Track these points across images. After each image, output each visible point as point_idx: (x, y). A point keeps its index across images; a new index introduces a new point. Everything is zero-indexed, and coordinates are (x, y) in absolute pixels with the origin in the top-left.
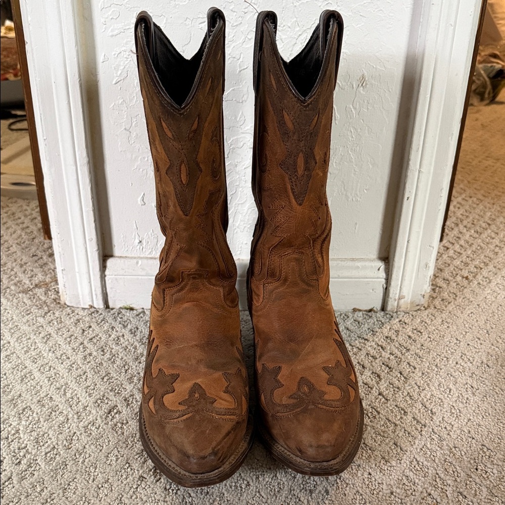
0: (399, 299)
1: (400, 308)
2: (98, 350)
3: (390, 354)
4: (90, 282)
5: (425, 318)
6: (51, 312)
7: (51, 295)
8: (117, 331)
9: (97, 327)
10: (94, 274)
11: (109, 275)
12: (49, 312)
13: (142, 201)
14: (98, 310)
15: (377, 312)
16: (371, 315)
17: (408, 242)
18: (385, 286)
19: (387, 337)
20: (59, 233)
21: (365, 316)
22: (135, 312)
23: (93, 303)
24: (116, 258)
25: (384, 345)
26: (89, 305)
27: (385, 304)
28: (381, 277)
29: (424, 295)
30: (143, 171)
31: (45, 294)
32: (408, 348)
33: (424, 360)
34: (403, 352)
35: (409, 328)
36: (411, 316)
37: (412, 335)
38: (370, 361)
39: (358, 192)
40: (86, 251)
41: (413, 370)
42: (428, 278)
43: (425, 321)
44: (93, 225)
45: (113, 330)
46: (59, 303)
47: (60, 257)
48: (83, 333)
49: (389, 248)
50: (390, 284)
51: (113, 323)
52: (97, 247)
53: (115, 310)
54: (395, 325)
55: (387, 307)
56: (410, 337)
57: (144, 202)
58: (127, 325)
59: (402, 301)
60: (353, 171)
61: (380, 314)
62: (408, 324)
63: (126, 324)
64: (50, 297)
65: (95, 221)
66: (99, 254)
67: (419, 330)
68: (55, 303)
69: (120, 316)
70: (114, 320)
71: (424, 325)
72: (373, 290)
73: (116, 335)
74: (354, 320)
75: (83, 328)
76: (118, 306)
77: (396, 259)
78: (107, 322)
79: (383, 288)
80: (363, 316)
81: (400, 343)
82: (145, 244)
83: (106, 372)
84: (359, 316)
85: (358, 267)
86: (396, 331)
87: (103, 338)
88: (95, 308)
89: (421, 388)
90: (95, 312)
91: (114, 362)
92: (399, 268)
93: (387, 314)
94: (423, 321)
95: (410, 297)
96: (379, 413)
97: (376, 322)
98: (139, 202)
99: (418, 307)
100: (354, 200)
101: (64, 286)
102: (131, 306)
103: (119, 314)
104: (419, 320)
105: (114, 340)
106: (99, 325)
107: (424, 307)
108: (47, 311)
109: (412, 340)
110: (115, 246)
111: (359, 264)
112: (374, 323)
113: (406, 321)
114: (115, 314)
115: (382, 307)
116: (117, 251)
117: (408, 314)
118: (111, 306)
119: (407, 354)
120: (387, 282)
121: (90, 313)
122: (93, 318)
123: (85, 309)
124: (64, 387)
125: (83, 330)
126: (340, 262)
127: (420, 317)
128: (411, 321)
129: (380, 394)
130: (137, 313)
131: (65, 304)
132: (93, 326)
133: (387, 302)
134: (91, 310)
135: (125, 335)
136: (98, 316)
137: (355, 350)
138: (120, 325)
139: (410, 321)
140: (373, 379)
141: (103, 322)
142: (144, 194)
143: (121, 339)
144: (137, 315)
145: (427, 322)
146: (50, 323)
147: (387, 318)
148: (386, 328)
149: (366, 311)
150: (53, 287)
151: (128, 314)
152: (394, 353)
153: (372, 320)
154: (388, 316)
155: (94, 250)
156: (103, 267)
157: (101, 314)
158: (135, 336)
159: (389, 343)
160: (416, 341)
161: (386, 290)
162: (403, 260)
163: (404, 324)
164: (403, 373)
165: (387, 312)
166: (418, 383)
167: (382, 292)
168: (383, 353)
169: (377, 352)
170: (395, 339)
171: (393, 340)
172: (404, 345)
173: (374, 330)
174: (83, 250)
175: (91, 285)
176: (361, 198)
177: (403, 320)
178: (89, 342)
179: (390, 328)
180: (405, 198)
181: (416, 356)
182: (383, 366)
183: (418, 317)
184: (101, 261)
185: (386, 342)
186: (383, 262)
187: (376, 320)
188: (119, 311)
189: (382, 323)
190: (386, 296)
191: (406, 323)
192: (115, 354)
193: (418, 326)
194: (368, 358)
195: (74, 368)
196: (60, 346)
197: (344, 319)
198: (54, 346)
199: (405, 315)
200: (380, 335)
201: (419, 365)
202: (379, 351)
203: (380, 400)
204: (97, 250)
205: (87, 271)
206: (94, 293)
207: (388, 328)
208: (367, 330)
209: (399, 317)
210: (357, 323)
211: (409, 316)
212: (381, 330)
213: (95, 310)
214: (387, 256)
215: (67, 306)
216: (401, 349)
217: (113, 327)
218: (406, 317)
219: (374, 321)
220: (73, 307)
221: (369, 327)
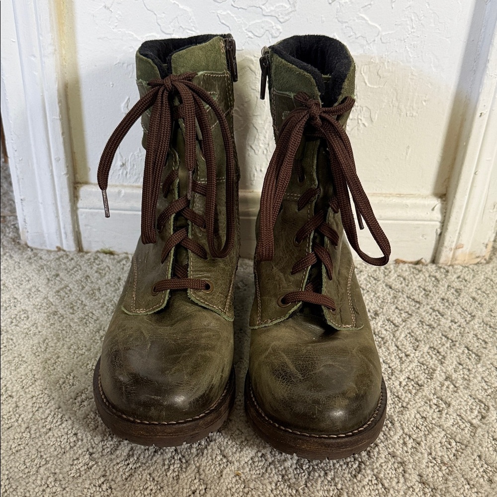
0: (457, 248)
1: (456, 260)
2: (65, 307)
3: (452, 321)
4: (57, 216)
5: (490, 273)
6: (7, 254)
7: (9, 233)
8: (92, 282)
9: (67, 275)
10: (62, 207)
11: (83, 208)
13: (126, 108)
14: (68, 253)
15: (427, 265)
16: (420, 269)
17: (475, 173)
18: (439, 231)
19: (443, 299)
20: (16, 151)
21: (412, 270)
22: (116, 257)
23: (62, 244)
24: (92, 186)
25: (441, 310)
26: (57, 247)
27: (437, 255)
28: (436, 219)
29: (487, 245)
30: (127, 66)
32: (473, 314)
34: (468, 319)
35: (472, 288)
36: (471, 271)
37: (477, 297)
38: (425, 331)
39: (415, 105)
40: (52, 175)
41: (484, 346)
42: (494, 223)
43: (490, 278)
44: (61, 139)
45: (87, 281)
46: (19, 243)
47: (18, 182)
48: (48, 283)
49: (449, 182)
50: (447, 229)
51: (88, 269)
52: (66, 169)
53: (89, 254)
54: (454, 283)
55: (439, 258)
56: (474, 299)
58: (105, 274)
59: (459, 251)
60: (410, 74)
61: (431, 268)
62: (470, 282)
63: (104, 272)
64: (7, 235)
65: (63, 134)
66: (69, 179)
67: (483, 290)
68: (13, 243)
69: (97, 262)
70: (90, 266)
71: (490, 283)
72: (423, 236)
73: (90, 287)
74: (398, 276)
75: (48, 277)
76: (95, 247)
77: (459, 196)
78: (81, 269)
79: (437, 234)
80: (410, 270)
81: (463, 307)
82: (129, 168)
83: (75, 337)
84: (404, 269)
85: (407, 206)
86: (456, 291)
87: (74, 291)
88: (64, 251)
90: (65, 256)
91: (86, 323)
92: (461, 208)
93: (440, 268)
94: (487, 278)
95: (469, 247)
96: (449, 405)
97: (428, 278)
98: (122, 111)
99: (478, 260)
100: (408, 115)
101: (25, 222)
102: (112, 250)
103: (95, 259)
104: (483, 277)
105: (88, 293)
106: (70, 274)
107: (485, 260)
109: (477, 303)
110: (90, 169)
111: (408, 201)
112: (425, 280)
113: (466, 278)
114: (90, 259)
115: (432, 258)
116: (92, 177)
117: (467, 269)
118: (85, 249)
119: (472, 323)
120: (443, 226)
121: (57, 257)
122: (61, 264)
123: (51, 252)
124: (16, 359)
126: (383, 199)
127: (483, 273)
128: (473, 278)
129: (447, 379)
130: (119, 259)
131: (26, 244)
132: (61, 274)
133: (440, 252)
134: (58, 253)
135: (101, 289)
136: (68, 261)
137: (403, 315)
138: (96, 274)
139: (471, 277)
140: (434, 356)
141: (75, 269)
142: (129, 99)
143: (97, 293)
144: (119, 262)
145: (494, 279)
147: (441, 272)
148: (443, 286)
149: (411, 263)
150: (12, 223)
151: (107, 260)
152: (456, 321)
153: (423, 276)
154: (442, 270)
155: (63, 173)
156: (75, 197)
157: (72, 259)
159: (447, 306)
160: (482, 304)
161: (441, 236)
162: (467, 197)
163: (464, 281)
164: (471, 348)
165: (440, 265)
167: (435, 239)
168: (443, 320)
169: (434, 319)
170: (454, 303)
171: (453, 304)
172: (468, 310)
173: (426, 288)
174: (48, 175)
175: (59, 221)
176: (417, 113)
177: (462, 276)
178: (54, 294)
179: (449, 286)
180: (478, 114)
181: (485, 325)
182: (444, 338)
183: (481, 273)
184: (72, 189)
185: (444, 305)
186: (439, 200)
187: (427, 275)
188: (96, 256)
189: (436, 279)
190: (440, 245)
191: (466, 281)
192: (88, 313)
193: (482, 285)
194: (423, 328)
195: (31, 332)
196: (16, 301)
197: (384, 274)
198: (7, 300)
199: (463, 269)
200: (435, 295)
201: (491, 337)
202: (436, 318)
203: (448, 387)
204: (67, 174)
205: (54, 202)
206: (63, 231)
207: (446, 286)
208: (417, 288)
209: (456, 272)
210: (402, 279)
211: (468, 270)
212: (436, 290)
213: (64, 253)
214: (445, 193)
215: (28, 247)
216: (464, 315)
217: (88, 276)
218: (465, 273)
219: (425, 276)
220: (36, 249)
221: (419, 285)
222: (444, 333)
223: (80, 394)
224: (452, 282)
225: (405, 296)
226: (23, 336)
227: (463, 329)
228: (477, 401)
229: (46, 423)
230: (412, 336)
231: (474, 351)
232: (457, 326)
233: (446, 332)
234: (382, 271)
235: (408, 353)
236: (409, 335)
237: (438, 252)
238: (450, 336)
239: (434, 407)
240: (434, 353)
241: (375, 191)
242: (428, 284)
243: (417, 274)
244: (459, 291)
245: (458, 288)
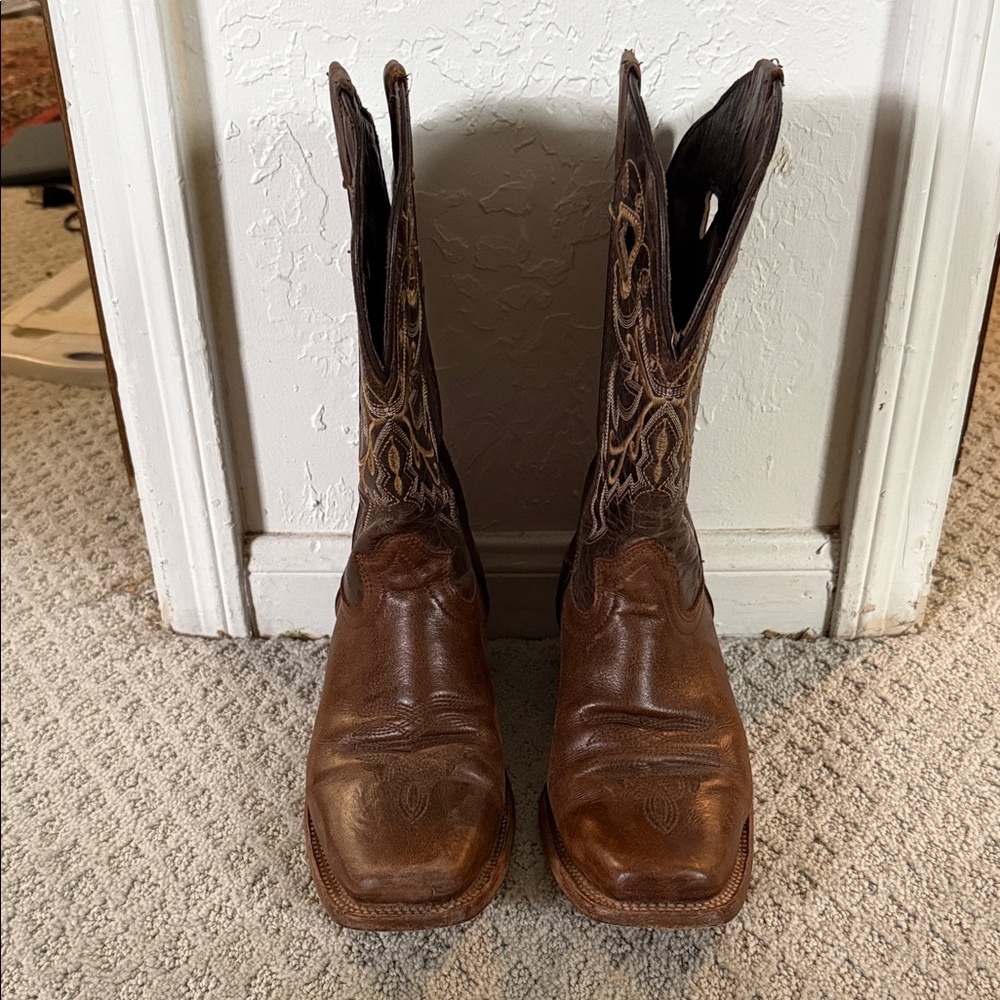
0: (863, 612)
1: (864, 629)
2: (233, 737)
3: (842, 741)
4: (218, 586)
5: (918, 653)
6: (142, 648)
7: (143, 610)
8: (273, 692)
9: (233, 682)
10: (225, 571)
11: (257, 571)
12: (138, 648)
13: (319, 422)
14: (236, 642)
15: (814, 640)
16: (802, 649)
17: (881, 495)
18: (831, 586)
19: (832, 702)
20: (152, 491)
21: (789, 649)
22: (311, 644)
23: (226, 627)
24: (270, 537)
25: (824, 723)
26: (218, 632)
27: (832, 624)
28: (824, 567)
29: (916, 603)
30: (319, 360)
31: (131, 608)
32: (880, 728)
33: (914, 756)
34: (869, 737)
35: (885, 679)
36: (887, 650)
37: (890, 697)
38: (796, 758)
39: (773, 394)
40: (209, 525)
42: (926, 567)
43: (918, 661)
44: (221, 474)
45: (265, 689)
46: (159, 627)
47: (156, 536)
48: (205, 696)
49: (841, 507)
50: (843, 582)
51: (266, 672)
52: (230, 516)
53: (269, 642)
54: (856, 671)
55: (836, 628)
56: (884, 700)
57: (323, 423)
58: (294, 675)
59: (868, 617)
60: (762, 349)
61: (821, 646)
62: (882, 670)
63: (292, 674)
64: (140, 613)
65: (224, 466)
66: (234, 531)
67: (904, 683)
68: (150, 627)
69: (280, 655)
70: (268, 665)
71: (916, 671)
72: (805, 594)
73: (270, 701)
74: (766, 661)
75: (205, 685)
76: (277, 630)
77: (856, 531)
78: (254, 670)
79: (828, 590)
80: (785, 650)
81: (864, 715)
82: (327, 509)
83: (249, 787)
84: (775, 649)
85: (774, 547)
86: (857, 687)
87: (244, 709)
88: (230, 637)
89: (905, 825)
90: (230, 647)
91: (266, 762)
92: (862, 549)
93: (836, 644)
94: (913, 662)
95: (885, 609)
96: (815, 885)
97: (812, 665)
98: (314, 425)
99: (904, 628)
100: (764, 410)
101: (168, 594)
102: (303, 632)
103: (278, 650)
104: (905, 660)
105: (267, 711)
106: (238, 679)
107: (916, 626)
108: (134, 647)
109: (889, 707)
110: (267, 512)
111: (776, 541)
112: (807, 669)
113: (877, 662)
114: (269, 650)
115: (825, 627)
116: (272, 523)
117: (880, 645)
118: (262, 633)
119: (876, 743)
120: (837, 577)
121: (219, 649)
122: (224, 662)
123: (210, 639)
124: (163, 823)
125: (206, 690)
126: (735, 538)
127: (907, 653)
128: (888, 662)
129: (817, 839)
130: (315, 649)
131: (171, 628)
132: (225, 681)
133: (836, 619)
134: (221, 642)
135: (289, 700)
136: (235, 657)
137: (764, 732)
138: (279, 678)
139: (885, 661)
140: (803, 801)
141: (246, 670)
142: (323, 408)
143: (282, 709)
144: (315, 654)
145: (923, 663)
146: (139, 673)
147: (836, 653)
148: (835, 678)
149: (790, 636)
150: (147, 592)
151: (296, 652)
152: (850, 740)
153: (804, 661)
154: (838, 649)
155: (225, 523)
156: (244, 557)
157: (242, 652)
158: (309, 702)
159: (837, 715)
160: (897, 710)
161: (835, 595)
162: (871, 533)
163: (872, 668)
164: (865, 789)
165: (836, 641)
166: (900, 815)
167: (826, 598)
168: (827, 740)
169: (813, 737)
170: (850, 708)
171: (847, 710)
172: (872, 720)
173: (807, 683)
174: (203, 524)
175: (220, 592)
176: (779, 406)
177: (870, 659)
178: (216, 717)
179: (845, 678)
180: (876, 406)
181: (897, 747)
182: (825, 770)
183: (903, 652)
184: (240, 544)
185: (832, 714)
186: (828, 536)
187: (812, 660)
188: (279, 644)
189: (827, 666)
190: (835, 607)
191: (876, 667)
192: (268, 746)
193: (903, 674)
194: (794, 753)
195: (182, 780)
196: (158, 727)
197: (743, 658)
198: (145, 727)
199: (874, 646)
200: (820, 696)
201: (902, 767)
202: (816, 736)
203: (818, 854)
204: (231, 524)
205: (212, 565)
206: (227, 608)
207: (841, 678)
208: (792, 684)
209: (861, 652)
210: (770, 667)
211: (883, 648)
212: (822, 685)
213: (230, 642)
214: (836, 524)
215: (174, 633)
216: (865, 729)
217: (265, 681)
218: (876, 653)
219: (808, 661)
220: (187, 635)
221: (796, 677)
222: (828, 763)
223: (259, 877)
224: (853, 670)
225: (768, 700)
226: (170, 786)
227: (858, 755)
228: (861, 876)
229: (209, 924)
230: (774, 768)
231: (869, 793)
232: (851, 749)
233: (831, 761)
234: (739, 652)
235: (763, 797)
236: (768, 766)
237: (833, 619)
238: (835, 767)
239: (793, 886)
240: (806, 796)
241: (720, 527)
242: (811, 675)
243: (795, 658)
244: (860, 686)
245: (860, 681)
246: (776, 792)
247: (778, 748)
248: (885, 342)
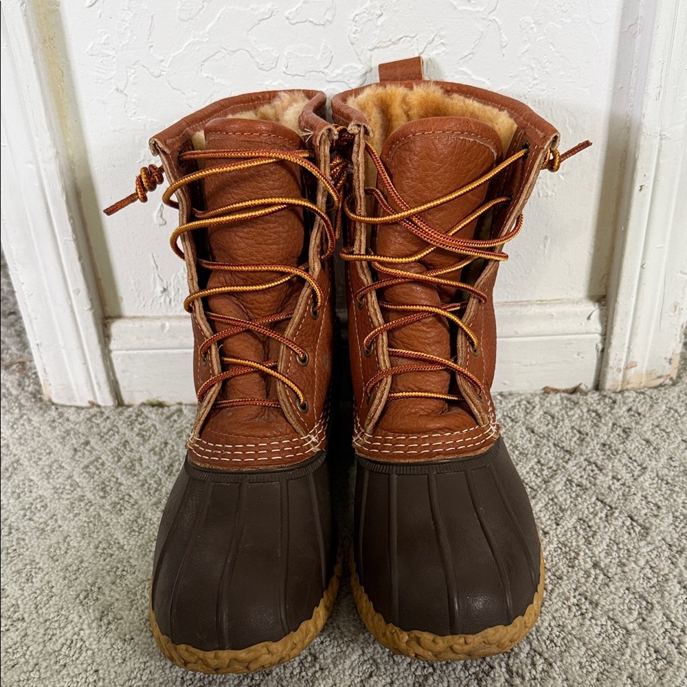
0: (627, 368)
1: (628, 383)
2: (94, 489)
3: (613, 478)
4: (85, 363)
5: (675, 401)
6: (25, 417)
7: (29, 386)
8: (132, 450)
9: (100, 442)
10: (91, 351)
11: (117, 350)
12: (21, 417)
13: (160, 218)
14: (103, 410)
15: (586, 394)
16: (576, 401)
17: (642, 267)
18: (600, 347)
19: (604, 445)
20: (23, 283)
21: (565, 402)
22: (166, 409)
23: (95, 397)
24: (127, 320)
25: (599, 463)
26: (89, 402)
27: (601, 379)
28: (594, 331)
29: (671, 360)
31: (20, 385)
32: (644, 466)
33: (677, 489)
34: (636, 473)
35: (647, 425)
36: (648, 399)
37: (652, 439)
38: (574, 495)
39: (549, 180)
40: (73, 311)
41: (656, 513)
42: (679, 329)
43: (674, 408)
44: (78, 266)
45: (126, 448)
46: (41, 400)
47: (31, 323)
48: (74, 455)
49: (608, 279)
50: (610, 343)
51: (127, 432)
52: (89, 303)
53: (130, 409)
54: (622, 419)
55: (604, 383)
56: (648, 441)
57: (163, 219)
58: (150, 436)
59: (632, 371)
61: (592, 398)
62: (644, 416)
63: (148, 434)
64: (26, 388)
65: (80, 258)
66: (95, 315)
67: (662, 427)
68: (33, 400)
69: (140, 420)
70: (130, 427)
71: (673, 416)
72: (578, 355)
73: (129, 457)
74: (545, 413)
75: (75, 446)
76: (138, 399)
77: (621, 298)
78: (118, 432)
79: (598, 350)
80: (563, 403)
81: (631, 455)
82: (173, 293)
83: (105, 532)
84: (554, 402)
85: (552, 316)
86: (624, 431)
87: (108, 464)
88: (99, 406)
89: (674, 548)
90: (99, 414)
91: (120, 510)
92: (627, 314)
93: (605, 396)
94: (670, 408)
95: (646, 365)
97: (586, 414)
98: (155, 221)
99: (661, 381)
100: (541, 195)
101: (45, 372)
102: (160, 400)
103: (138, 415)
104: (664, 407)
105: (125, 467)
106: (103, 440)
107: (671, 379)
108: (18, 416)
109: (652, 448)
110: (122, 298)
111: (553, 310)
112: (581, 418)
113: (640, 411)
114: (130, 416)
115: (595, 383)
116: (127, 308)
117: (642, 396)
118: (126, 402)
119: (641, 479)
120: (605, 339)
121: (88, 416)
122: (92, 427)
123: (82, 408)
124: (28, 567)
125: (75, 450)
126: (518, 309)
127: (665, 401)
128: (650, 410)
130: (168, 414)
131: (50, 400)
132: (93, 442)
133: (605, 375)
134: (91, 410)
135: (143, 458)
136: (102, 422)
137: (545, 473)
138: (137, 438)
139: (647, 409)
140: (581, 532)
141: (111, 432)
142: (162, 206)
143: (137, 465)
144: (168, 418)
145: (679, 410)
146: (20, 438)
147: (605, 404)
148: (606, 425)
149: (566, 391)
150: (33, 371)
151: (153, 416)
152: (620, 477)
153: (579, 411)
154: (607, 400)
155: (86, 309)
156: (105, 337)
157: (108, 418)
158: (161, 458)
159: (609, 456)
160: (659, 450)
161: (603, 353)
162: (633, 299)
163: (636, 415)
164: (636, 518)
165: (605, 393)
166: (668, 539)
167: (595, 356)
168: (601, 477)
169: (589, 475)
170: (619, 450)
171: (617, 451)
172: (638, 459)
173: (582, 429)
174: (68, 311)
175: (88, 369)
176: (553, 191)
177: (634, 408)
178: (82, 471)
179: (614, 424)
180: (637, 188)
181: (660, 481)
182: (599, 503)
183: (662, 401)
184: (100, 326)
185: (604, 455)
186: (597, 305)
187: (585, 410)
188: (139, 410)
189: (598, 414)
190: (603, 364)
191: (639, 414)
192: (124, 496)
193: (663, 419)
194: (572, 490)
195: (49, 528)
196: (32, 484)
197: (526, 411)
198: (21, 483)
199: (637, 397)
200: (593, 440)
201: (666, 499)
202: (592, 474)
203: (596, 578)
204: (91, 309)
205: (78, 345)
206: (94, 382)
207: (610, 424)
208: (570, 431)
209: (627, 402)
210: (549, 418)
211: (645, 398)
212: (595, 431)
213: (98, 410)
214: (604, 294)
215: (53, 404)
216: (632, 467)
217: (127, 441)
218: (639, 402)
219: (582, 411)
220: (63, 406)
221: (573, 424)
222: (600, 497)
223: (106, 613)
224: (620, 417)
225: (551, 444)
226: (38, 533)
227: (627, 490)
228: (637, 597)
229: (60, 657)
230: (556, 504)
231: (641, 521)
232: (621, 484)
233: (603, 494)
234: (523, 406)
235: (546, 530)
236: (551, 503)
237: (602, 375)
238: (608, 501)
239: (574, 609)
240: (584, 527)
241: (506, 299)
242: (585, 423)
243: (571, 409)
244: (627, 430)
245: (626, 426)
246: (558, 525)
247: (559, 487)
248: (644, 130)
